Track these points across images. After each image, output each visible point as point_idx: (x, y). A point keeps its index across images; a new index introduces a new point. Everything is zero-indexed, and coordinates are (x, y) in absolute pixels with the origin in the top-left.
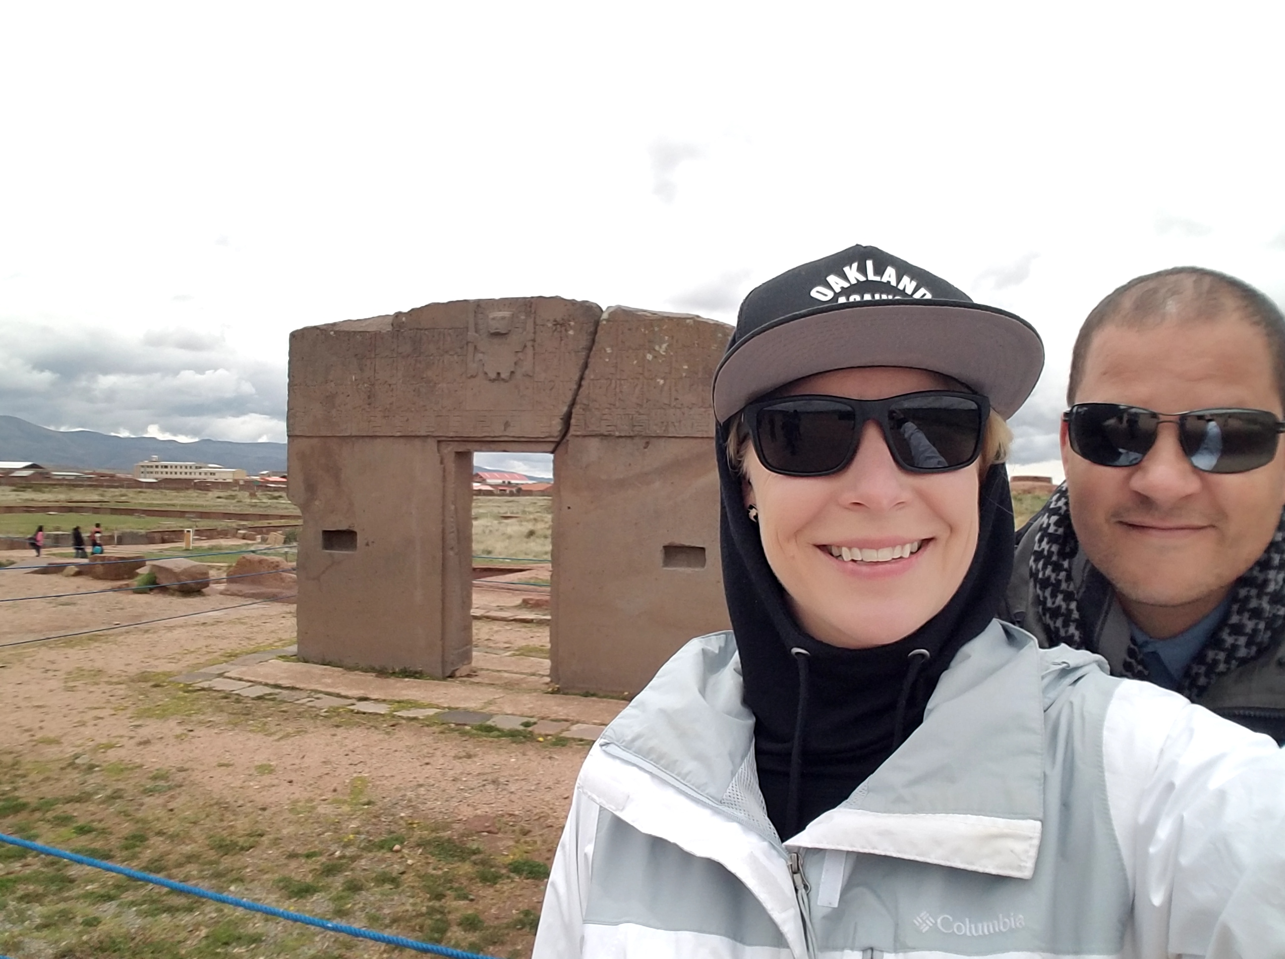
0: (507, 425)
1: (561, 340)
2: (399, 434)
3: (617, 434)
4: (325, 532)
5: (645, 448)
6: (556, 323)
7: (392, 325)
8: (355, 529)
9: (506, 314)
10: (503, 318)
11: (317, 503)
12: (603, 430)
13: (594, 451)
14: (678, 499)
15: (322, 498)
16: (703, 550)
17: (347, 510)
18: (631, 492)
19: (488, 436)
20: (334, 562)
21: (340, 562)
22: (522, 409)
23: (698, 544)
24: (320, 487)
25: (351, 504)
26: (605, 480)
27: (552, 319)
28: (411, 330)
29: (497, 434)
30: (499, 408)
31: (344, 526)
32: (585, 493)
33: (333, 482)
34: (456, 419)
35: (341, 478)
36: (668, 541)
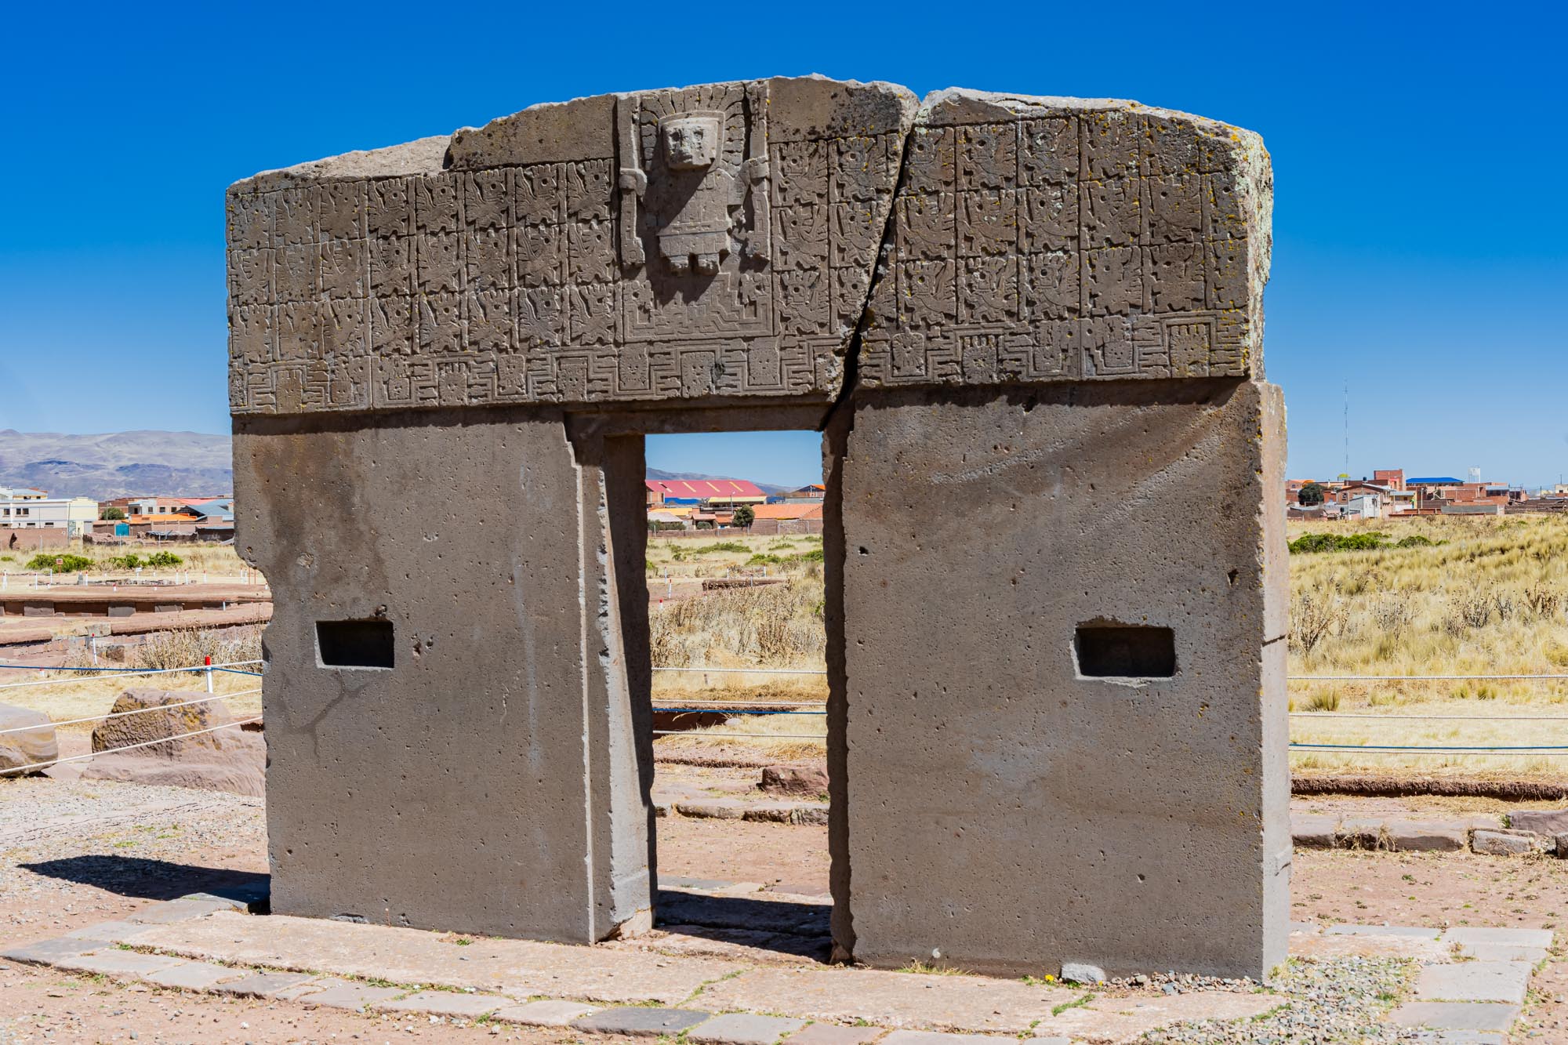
0: (717, 371)
1: (828, 176)
2: (477, 402)
3: (964, 380)
4: (323, 627)
5: (1028, 410)
7: (450, 160)
8: (390, 616)
9: (705, 122)
10: (697, 132)
11: (302, 561)
12: (934, 376)
13: (912, 420)
14: (1107, 522)
15: (313, 551)
16: (1167, 634)
17: (370, 576)
18: (999, 510)
19: (681, 399)
20: (344, 691)
21: (357, 691)
22: (749, 333)
23: (1158, 620)
24: (309, 524)
25: (379, 561)
26: (940, 486)
27: (805, 128)
28: (492, 168)
29: (695, 393)
30: (696, 334)
31: (363, 612)
32: (897, 517)
33: (336, 515)
34: (604, 362)
35: (353, 505)
36: (1087, 616)
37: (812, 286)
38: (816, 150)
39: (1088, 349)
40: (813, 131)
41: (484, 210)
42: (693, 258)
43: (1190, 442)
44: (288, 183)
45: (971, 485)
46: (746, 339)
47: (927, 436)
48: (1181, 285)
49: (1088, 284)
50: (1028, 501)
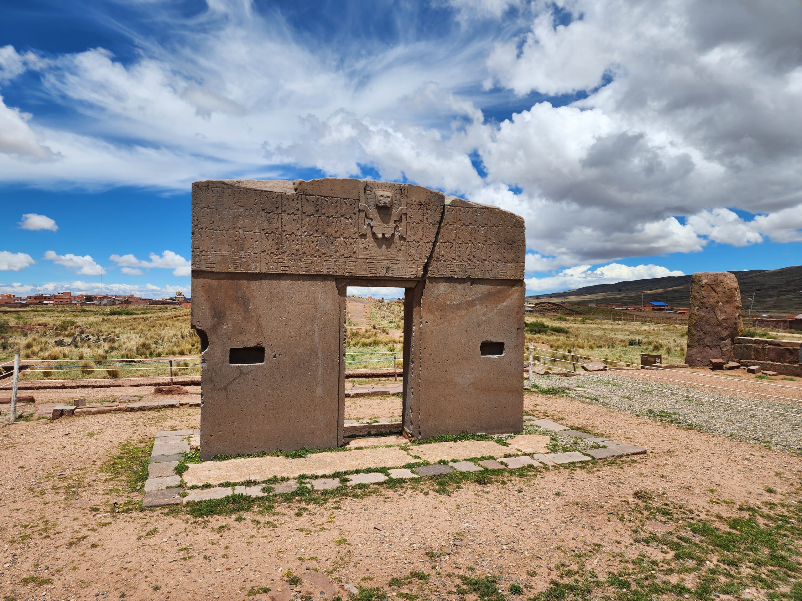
0: (388, 269)
2: (304, 273)
3: (456, 276)
4: (232, 350)
5: (472, 285)
7: (296, 190)
8: (263, 345)
10: (388, 196)
11: (225, 326)
12: (448, 274)
13: (442, 287)
14: (490, 315)
15: (230, 322)
16: (503, 344)
17: (256, 332)
18: (463, 312)
19: (375, 276)
20: (241, 373)
21: (248, 373)
22: (399, 259)
23: (501, 341)
24: (227, 314)
25: (260, 326)
26: (448, 305)
27: (418, 201)
28: (313, 195)
29: (381, 275)
30: (382, 258)
31: (252, 344)
32: (436, 313)
33: (242, 310)
34: (351, 263)
35: (249, 306)
36: (484, 340)
37: (418, 247)
38: (420, 208)
39: (488, 271)
40: (420, 202)
41: (310, 209)
42: (384, 234)
43: (510, 296)
44: (225, 186)
45: (457, 305)
46: (397, 260)
47: (445, 291)
48: (510, 256)
49: (489, 254)
50: (471, 310)
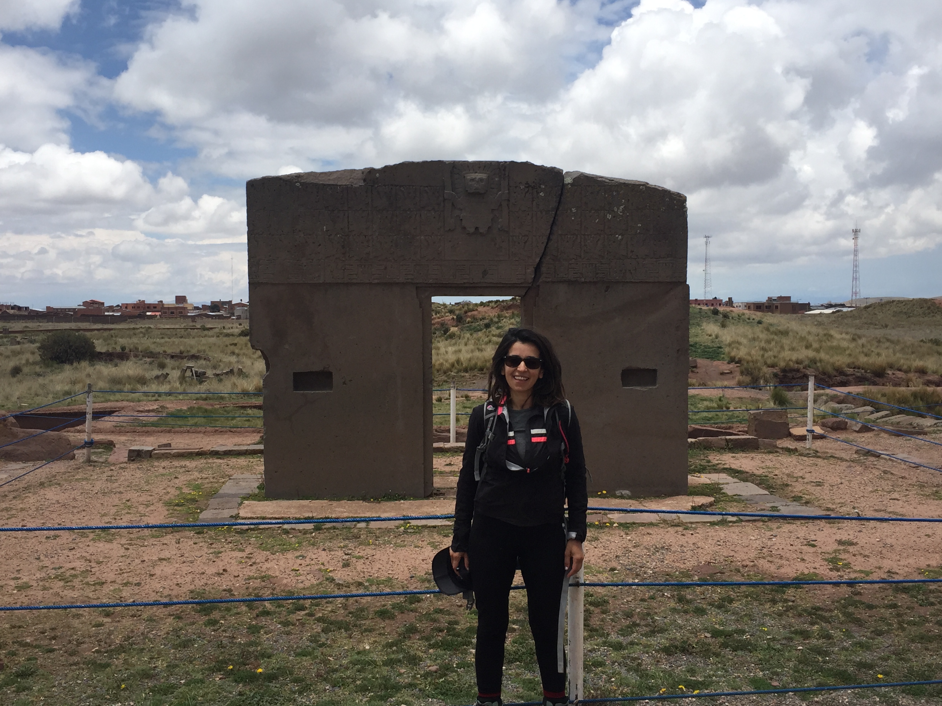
0: (485, 273)
1: (533, 201)
2: (376, 281)
3: (583, 280)
4: (296, 374)
5: (606, 291)
6: (528, 186)
7: (365, 180)
9: (484, 176)
10: (481, 180)
11: (287, 346)
12: (571, 277)
13: (562, 295)
14: (634, 332)
15: (292, 342)
16: (655, 371)
17: (322, 353)
18: (594, 328)
19: (469, 283)
20: (308, 402)
21: (314, 401)
22: (499, 259)
23: (650, 366)
24: (289, 332)
25: (326, 346)
26: (572, 318)
27: (524, 182)
28: (385, 185)
29: (476, 281)
30: (477, 259)
31: (317, 367)
32: (555, 329)
33: (305, 327)
34: (436, 267)
35: (314, 323)
36: (627, 366)
37: (525, 243)
38: (528, 191)
39: (630, 270)
40: (527, 183)
41: (382, 202)
42: (477, 228)
43: (665, 304)
44: (282, 183)
45: (584, 318)
46: (497, 261)
47: (567, 300)
48: (663, 249)
50: (606, 324)
